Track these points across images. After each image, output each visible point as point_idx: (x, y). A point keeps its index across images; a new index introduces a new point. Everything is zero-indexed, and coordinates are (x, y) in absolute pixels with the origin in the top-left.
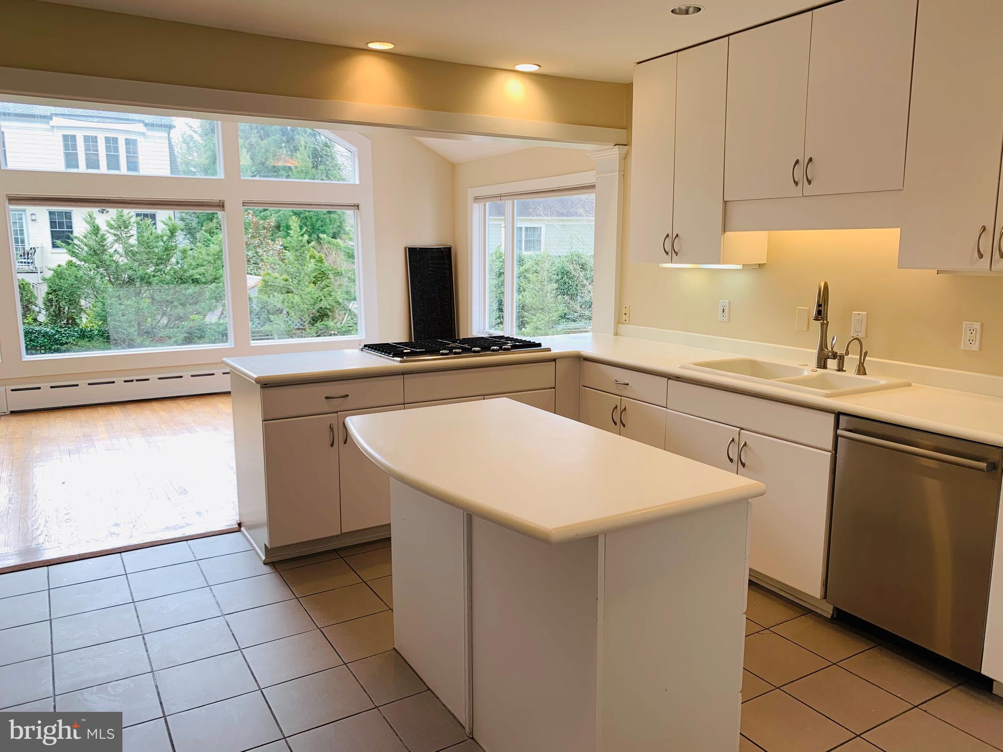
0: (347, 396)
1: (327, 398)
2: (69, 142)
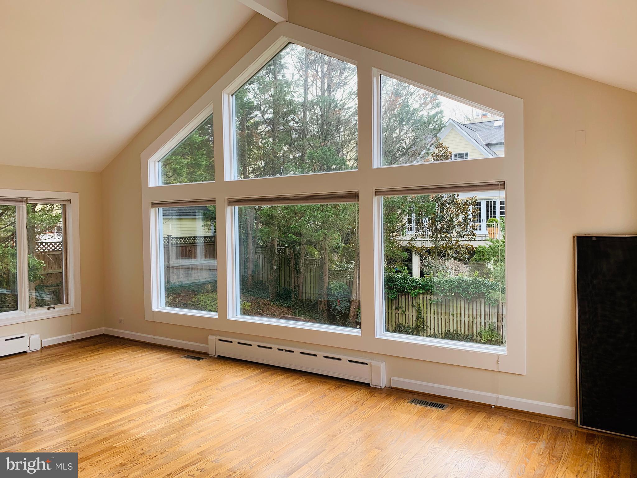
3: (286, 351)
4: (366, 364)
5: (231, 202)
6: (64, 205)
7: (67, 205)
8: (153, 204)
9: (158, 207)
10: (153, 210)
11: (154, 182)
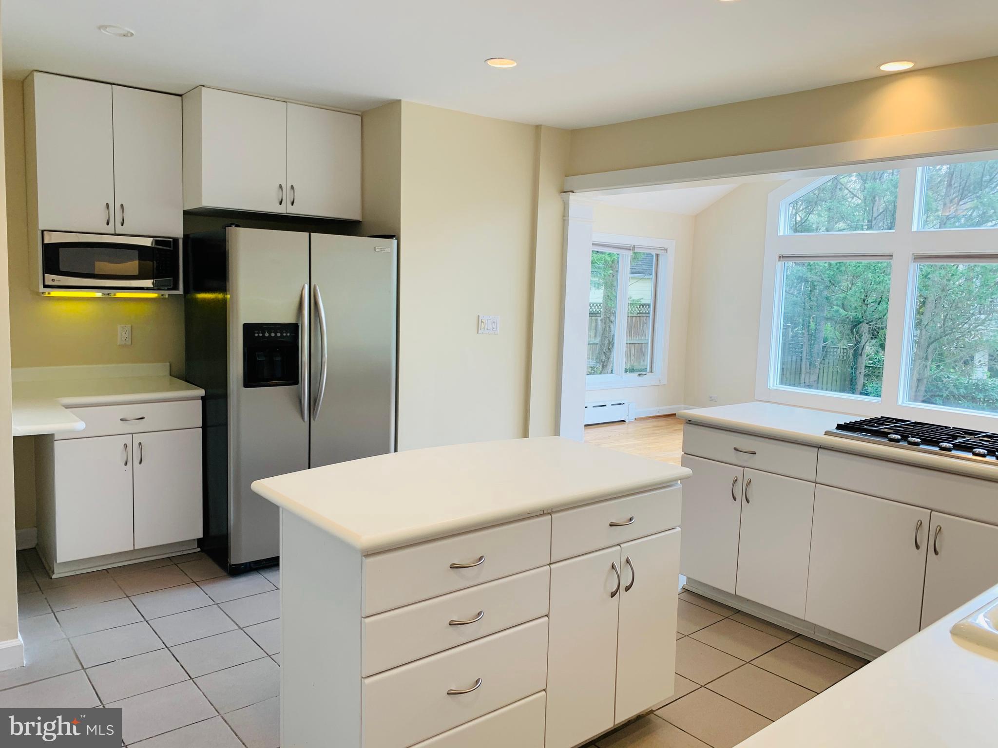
0: (755, 453)
1: (735, 449)
5: (918, 258)
6: (657, 255)
7: (661, 255)
8: (781, 257)
9: (787, 261)
10: (780, 264)
11: (783, 229)
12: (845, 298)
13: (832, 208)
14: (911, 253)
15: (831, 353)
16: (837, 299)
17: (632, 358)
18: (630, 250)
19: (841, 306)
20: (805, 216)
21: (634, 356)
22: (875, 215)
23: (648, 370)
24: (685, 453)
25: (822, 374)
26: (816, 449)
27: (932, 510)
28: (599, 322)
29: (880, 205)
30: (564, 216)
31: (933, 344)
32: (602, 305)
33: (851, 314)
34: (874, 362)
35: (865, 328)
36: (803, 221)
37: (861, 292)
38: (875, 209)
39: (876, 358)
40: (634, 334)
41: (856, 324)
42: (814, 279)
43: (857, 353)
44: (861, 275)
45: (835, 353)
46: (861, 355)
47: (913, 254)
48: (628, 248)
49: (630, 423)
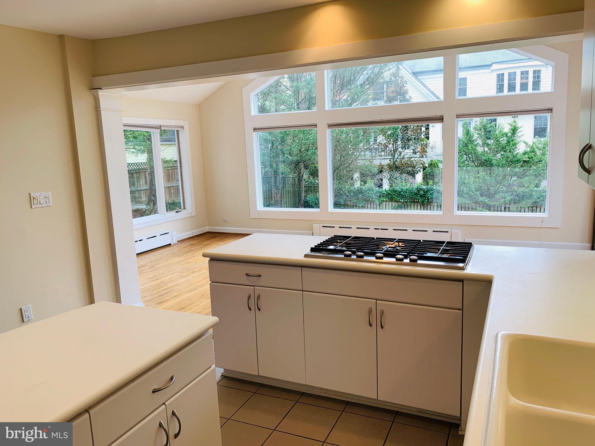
0: (260, 276)
1: (247, 275)
2: (501, 77)
3: (381, 229)
4: (448, 232)
5: (330, 126)
6: (177, 131)
7: (180, 131)
8: (255, 129)
9: (258, 131)
10: (255, 134)
11: (254, 111)
12: (290, 149)
13: (277, 97)
14: (326, 123)
15: (286, 181)
16: (286, 151)
17: (173, 195)
18: (158, 128)
19: (289, 154)
20: (263, 102)
21: (173, 194)
22: (300, 101)
23: (182, 207)
24: (212, 282)
25: (283, 193)
26: (300, 268)
27: (377, 300)
28: (147, 175)
29: (302, 95)
30: (96, 108)
31: (337, 171)
32: (147, 163)
33: (295, 158)
34: (309, 183)
35: (302, 165)
36: (262, 106)
37: (298, 145)
38: (300, 97)
39: (309, 181)
40: (171, 180)
41: (297, 164)
42: (273, 140)
43: (300, 180)
44: (298, 135)
45: (288, 180)
46: (302, 180)
47: (327, 124)
48: (157, 127)
49: (174, 245)
